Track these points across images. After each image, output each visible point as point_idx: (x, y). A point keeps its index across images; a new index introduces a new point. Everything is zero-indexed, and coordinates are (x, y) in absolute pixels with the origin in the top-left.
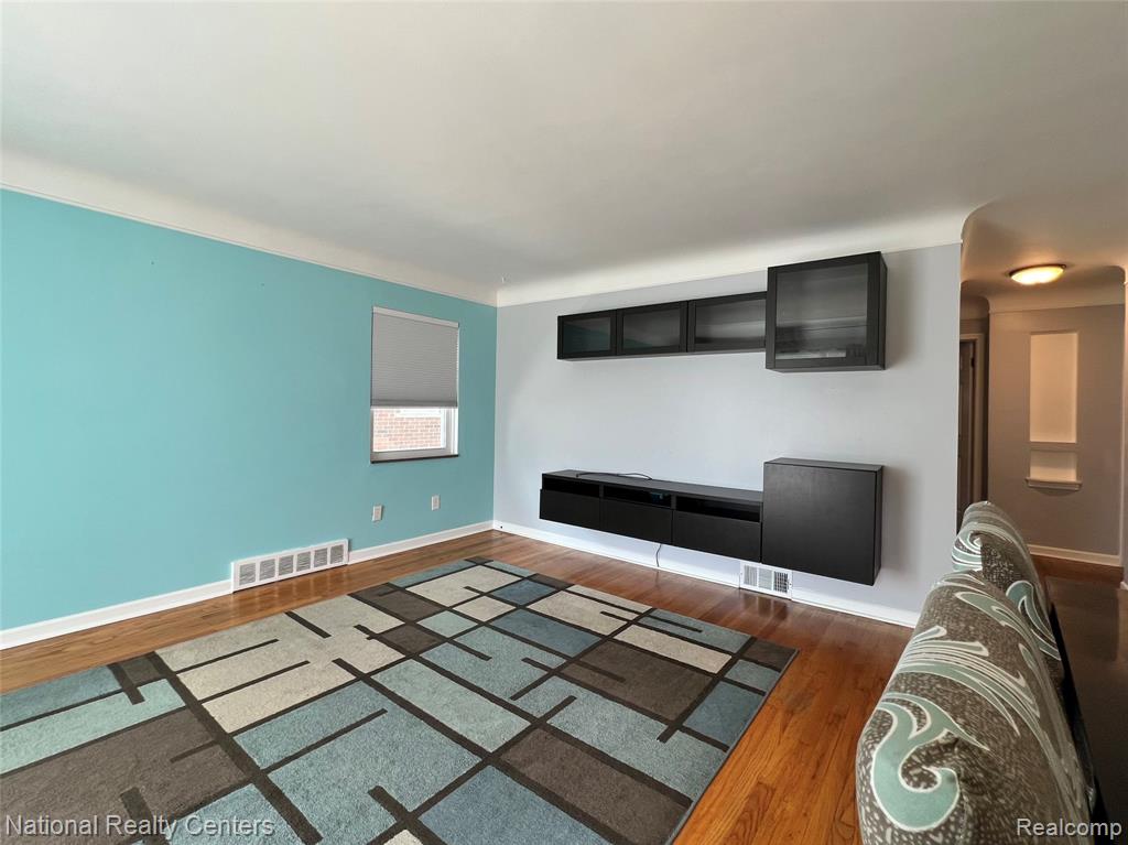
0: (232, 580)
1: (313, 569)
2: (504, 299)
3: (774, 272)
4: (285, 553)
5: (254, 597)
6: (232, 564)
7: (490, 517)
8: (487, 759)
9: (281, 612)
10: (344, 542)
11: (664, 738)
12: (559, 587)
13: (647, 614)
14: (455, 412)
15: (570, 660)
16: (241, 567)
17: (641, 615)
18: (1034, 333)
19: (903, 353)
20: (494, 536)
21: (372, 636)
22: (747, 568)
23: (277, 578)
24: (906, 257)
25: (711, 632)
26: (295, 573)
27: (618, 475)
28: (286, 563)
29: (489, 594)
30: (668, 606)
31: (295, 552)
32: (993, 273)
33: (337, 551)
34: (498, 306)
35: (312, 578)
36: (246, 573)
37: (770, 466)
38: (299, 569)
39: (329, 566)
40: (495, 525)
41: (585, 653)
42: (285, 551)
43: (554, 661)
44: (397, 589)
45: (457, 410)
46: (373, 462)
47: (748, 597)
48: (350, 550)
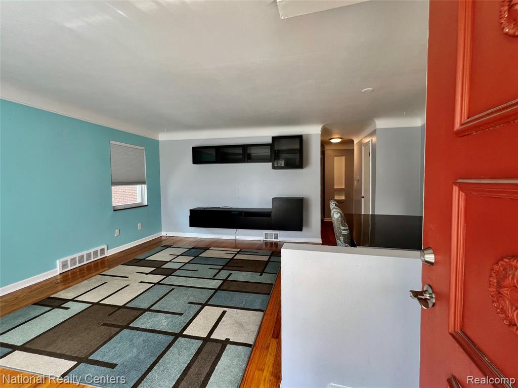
0: (58, 268)
1: (93, 260)
2: (162, 137)
3: (274, 138)
4: (80, 254)
5: (77, 272)
6: (58, 261)
7: (161, 231)
8: (216, 290)
9: (97, 274)
10: (105, 247)
11: (261, 275)
12: (206, 249)
13: (240, 251)
14: (145, 187)
15: (224, 266)
16: (62, 262)
17: (238, 252)
18: (335, 156)
19: (307, 164)
20: (163, 238)
21: (147, 274)
22: (265, 234)
23: (78, 265)
24: (308, 135)
25: (260, 252)
26: (85, 262)
27: (219, 208)
28: (81, 258)
29: (181, 255)
30: (244, 248)
31: (85, 253)
32: (326, 139)
33: (102, 251)
34: (160, 140)
35: (99, 261)
36: (64, 265)
37: (274, 200)
38: (87, 261)
39: (99, 257)
40: (163, 234)
41: (227, 263)
42: (79, 253)
43: (220, 267)
44: (141, 260)
45: (146, 186)
46: (114, 211)
47: (266, 243)
48: (107, 250)
